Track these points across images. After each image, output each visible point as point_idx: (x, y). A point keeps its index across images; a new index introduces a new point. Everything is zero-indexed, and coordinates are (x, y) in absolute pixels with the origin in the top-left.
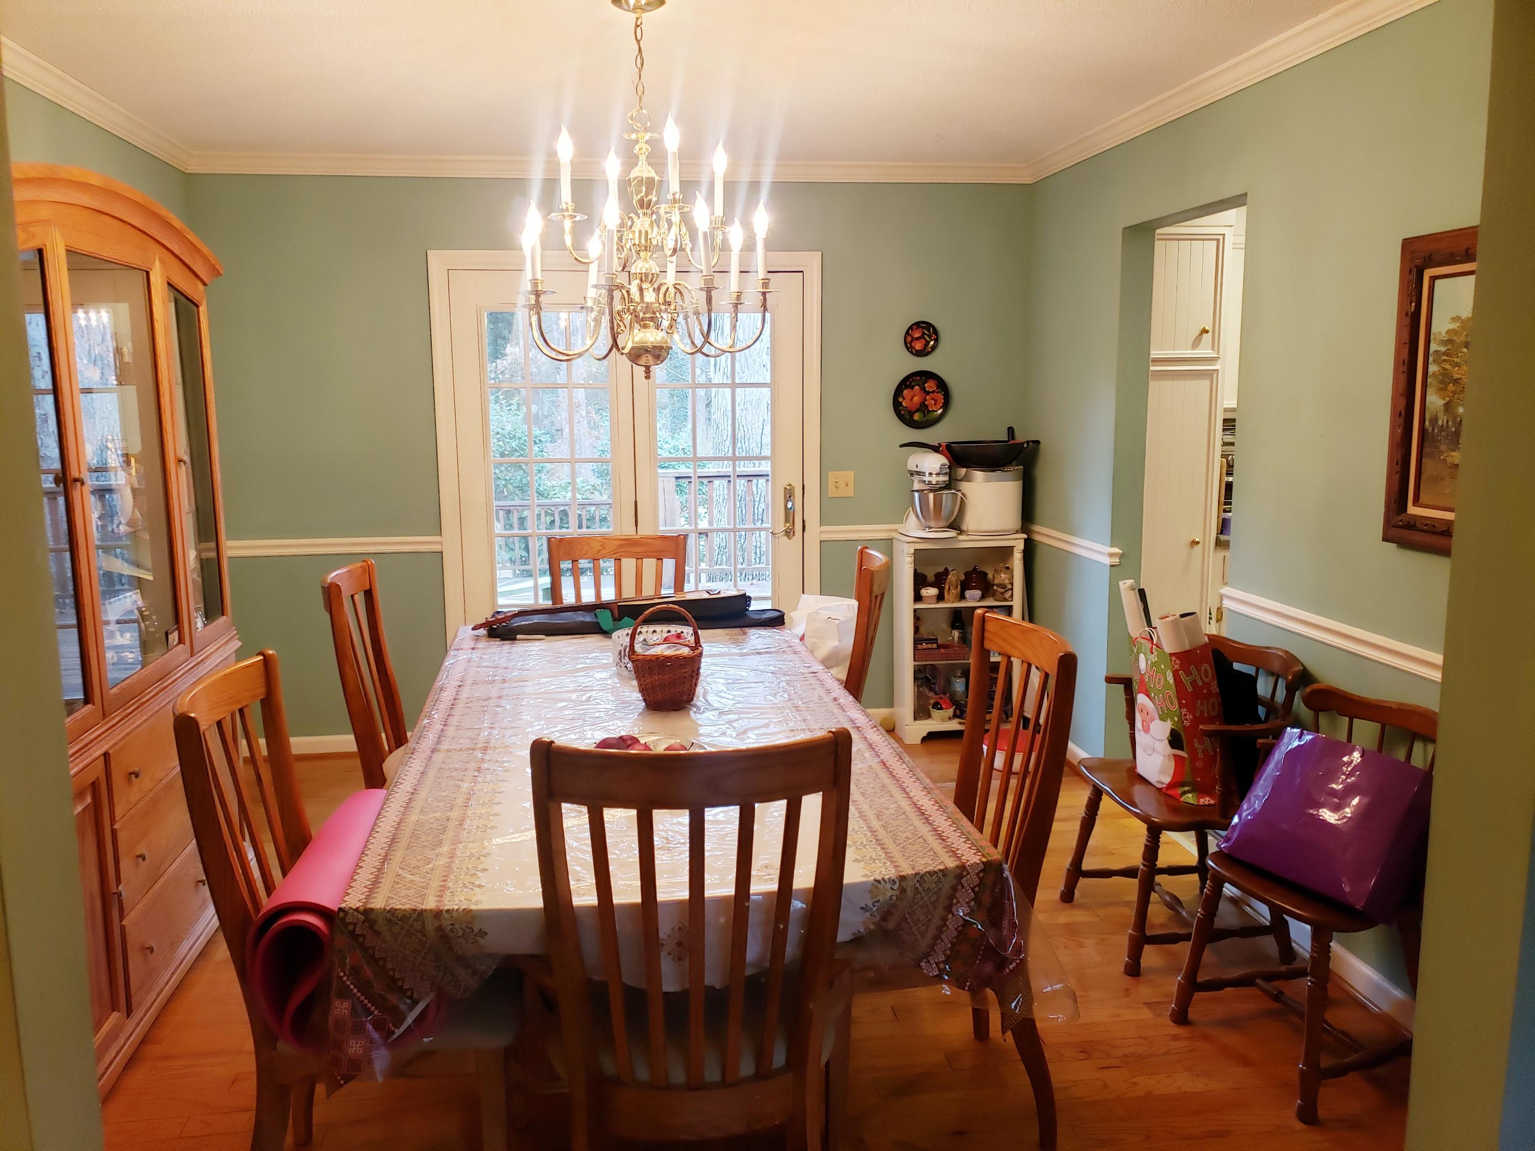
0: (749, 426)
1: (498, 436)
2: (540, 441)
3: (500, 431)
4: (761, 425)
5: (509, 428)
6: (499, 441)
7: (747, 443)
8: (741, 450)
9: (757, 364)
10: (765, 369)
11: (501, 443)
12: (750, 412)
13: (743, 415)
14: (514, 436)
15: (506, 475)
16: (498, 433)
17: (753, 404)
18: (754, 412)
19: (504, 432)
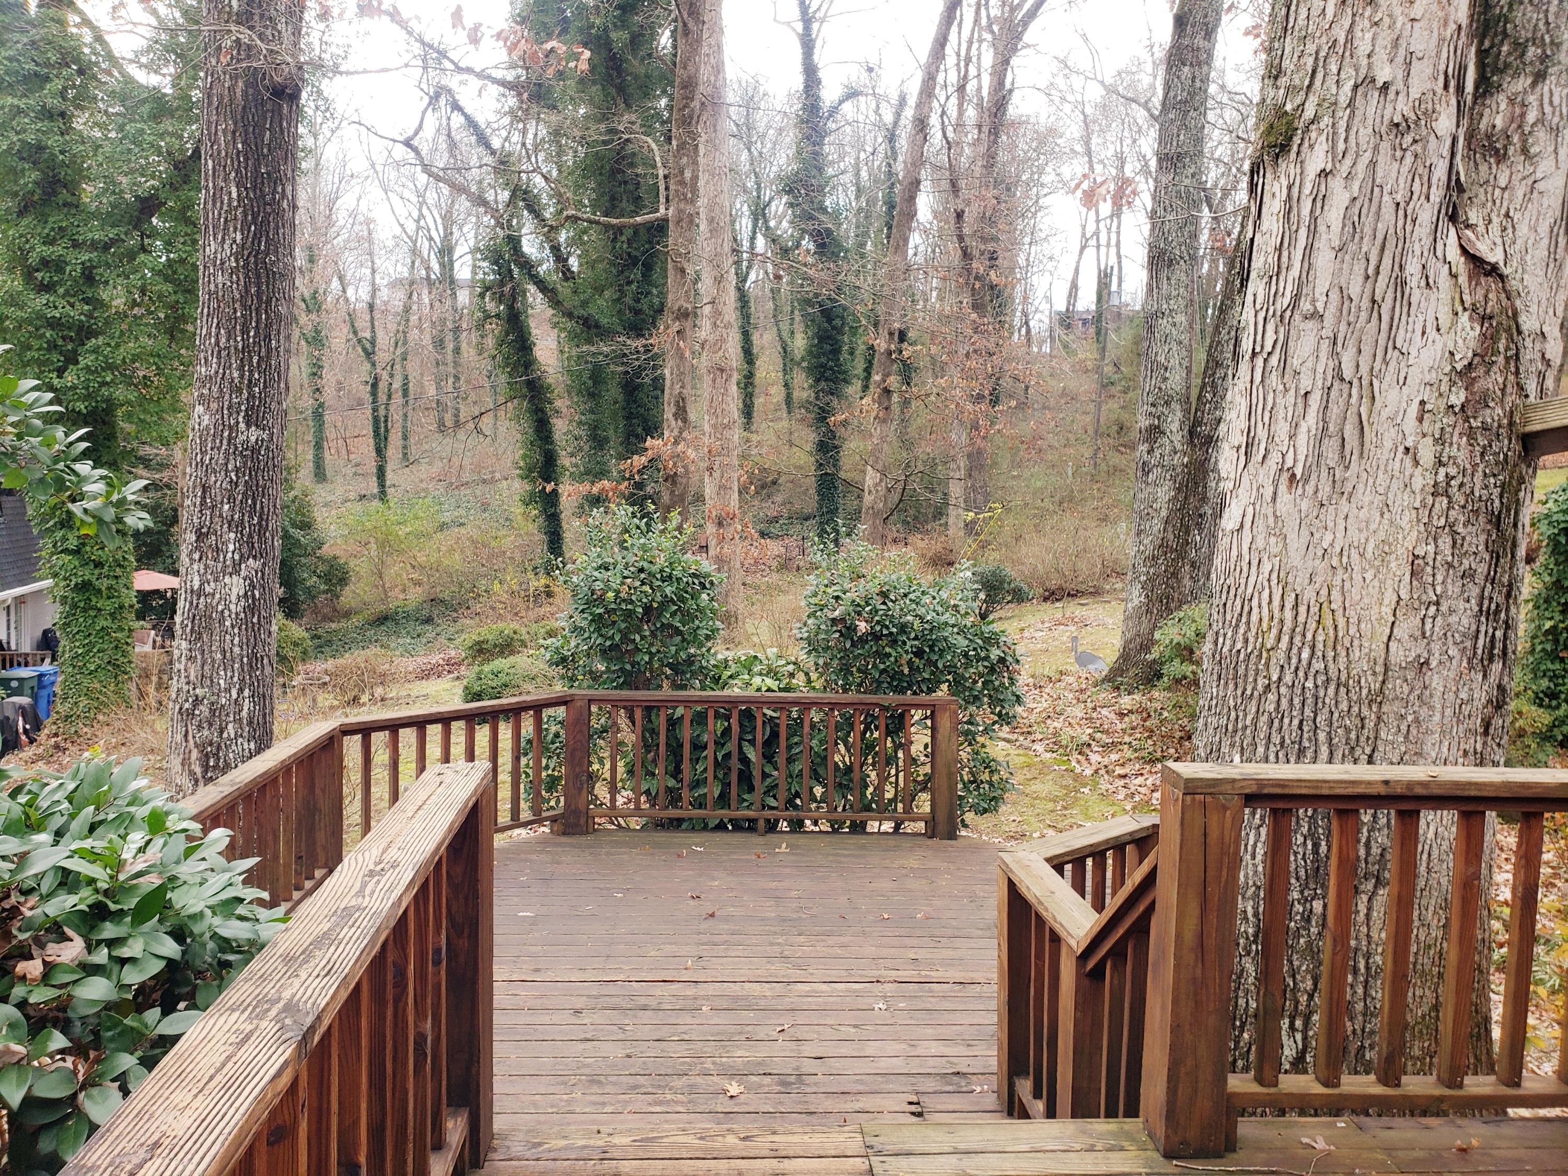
0: (1350, 612)
1: (643, 576)
2: (712, 583)
3: (646, 565)
4: (1387, 611)
5: (661, 561)
6: (643, 583)
7: (1342, 660)
8: (1321, 679)
9: (1388, 444)
10: (1408, 461)
11: (647, 588)
12: (1357, 577)
13: (1337, 581)
14: (670, 576)
15: (652, 645)
16: (641, 570)
17: (1369, 555)
18: (1369, 576)
19: (655, 569)
